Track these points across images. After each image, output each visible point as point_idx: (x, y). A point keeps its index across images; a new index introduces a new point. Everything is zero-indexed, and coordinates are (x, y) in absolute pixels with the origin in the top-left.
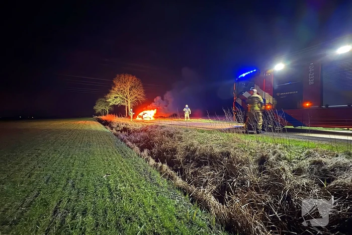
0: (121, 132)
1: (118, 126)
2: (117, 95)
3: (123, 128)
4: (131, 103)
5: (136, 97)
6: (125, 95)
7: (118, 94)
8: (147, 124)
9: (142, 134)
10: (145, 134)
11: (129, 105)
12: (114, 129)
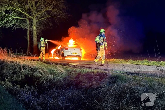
0: (22, 86)
1: (14, 73)
2: (11, 8)
3: (26, 76)
4: (39, 23)
5: (48, 12)
6: (27, 7)
7: (13, 6)
8: (78, 70)
9: (69, 93)
10: (76, 93)
11: (35, 28)
12: (7, 80)
